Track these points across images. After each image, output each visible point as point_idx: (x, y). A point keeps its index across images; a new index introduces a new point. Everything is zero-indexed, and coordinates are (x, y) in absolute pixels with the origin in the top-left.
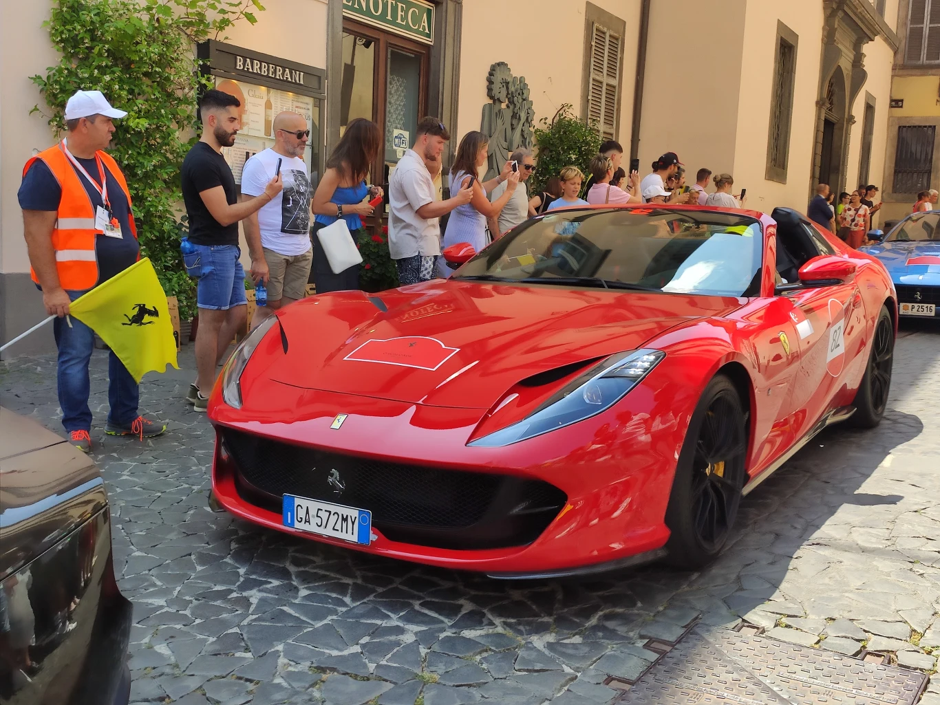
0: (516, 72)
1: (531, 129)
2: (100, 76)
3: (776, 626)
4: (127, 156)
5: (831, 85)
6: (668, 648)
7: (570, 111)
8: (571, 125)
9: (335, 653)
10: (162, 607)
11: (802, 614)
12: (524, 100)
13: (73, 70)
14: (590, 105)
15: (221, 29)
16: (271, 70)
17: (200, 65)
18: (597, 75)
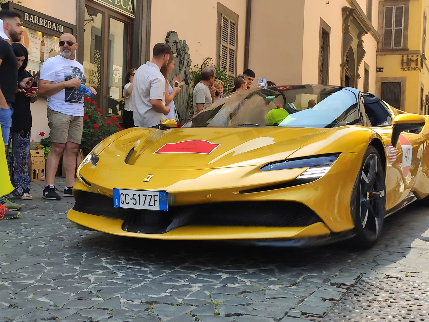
0: (181, 38)
1: (190, 70)
5: (347, 57)
7: (211, 61)
14: (221, 60)
16: (45, 23)
18: (225, 43)
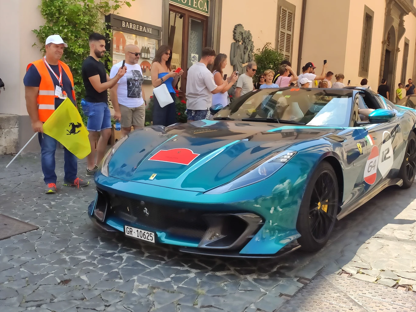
0: (246, 28)
1: (253, 54)
2: (62, 29)
3: (358, 273)
4: (74, 65)
5: (389, 34)
6: (308, 282)
7: (270, 45)
8: (270, 52)
9: (159, 281)
10: (84, 260)
11: (370, 268)
12: (250, 41)
13: (51, 27)
14: (279, 43)
15: (116, 9)
16: (137, 27)
17: (106, 25)
18: (283, 30)
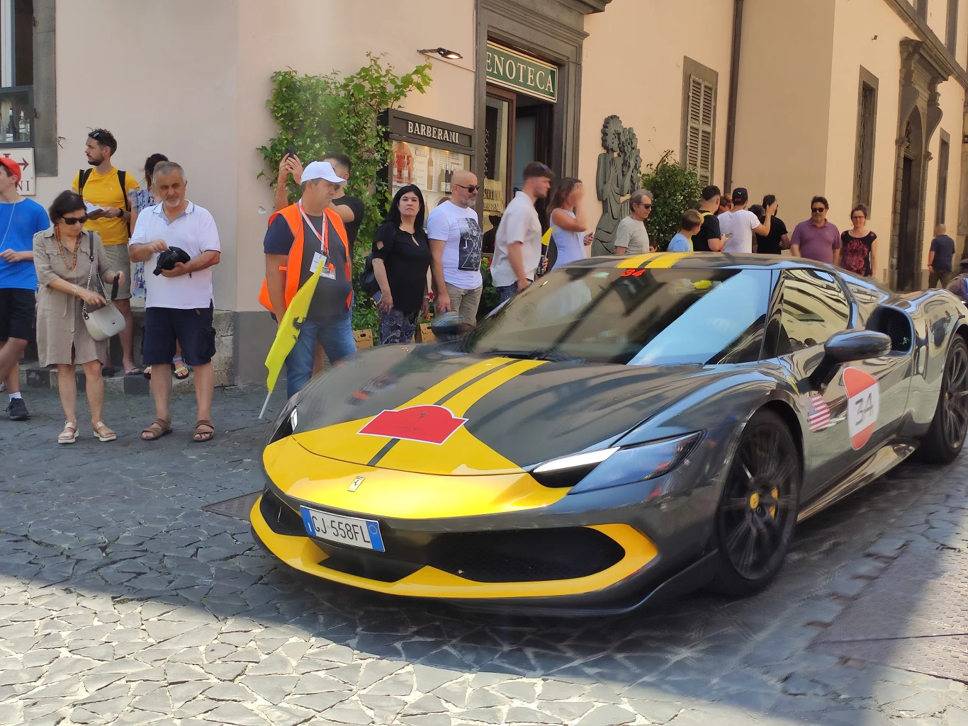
2: (311, 144)
5: (908, 124)
7: (672, 157)
8: (672, 169)
13: (291, 140)
14: (689, 151)
15: (397, 99)
16: (434, 132)
18: (695, 123)
